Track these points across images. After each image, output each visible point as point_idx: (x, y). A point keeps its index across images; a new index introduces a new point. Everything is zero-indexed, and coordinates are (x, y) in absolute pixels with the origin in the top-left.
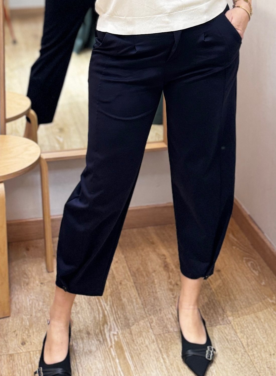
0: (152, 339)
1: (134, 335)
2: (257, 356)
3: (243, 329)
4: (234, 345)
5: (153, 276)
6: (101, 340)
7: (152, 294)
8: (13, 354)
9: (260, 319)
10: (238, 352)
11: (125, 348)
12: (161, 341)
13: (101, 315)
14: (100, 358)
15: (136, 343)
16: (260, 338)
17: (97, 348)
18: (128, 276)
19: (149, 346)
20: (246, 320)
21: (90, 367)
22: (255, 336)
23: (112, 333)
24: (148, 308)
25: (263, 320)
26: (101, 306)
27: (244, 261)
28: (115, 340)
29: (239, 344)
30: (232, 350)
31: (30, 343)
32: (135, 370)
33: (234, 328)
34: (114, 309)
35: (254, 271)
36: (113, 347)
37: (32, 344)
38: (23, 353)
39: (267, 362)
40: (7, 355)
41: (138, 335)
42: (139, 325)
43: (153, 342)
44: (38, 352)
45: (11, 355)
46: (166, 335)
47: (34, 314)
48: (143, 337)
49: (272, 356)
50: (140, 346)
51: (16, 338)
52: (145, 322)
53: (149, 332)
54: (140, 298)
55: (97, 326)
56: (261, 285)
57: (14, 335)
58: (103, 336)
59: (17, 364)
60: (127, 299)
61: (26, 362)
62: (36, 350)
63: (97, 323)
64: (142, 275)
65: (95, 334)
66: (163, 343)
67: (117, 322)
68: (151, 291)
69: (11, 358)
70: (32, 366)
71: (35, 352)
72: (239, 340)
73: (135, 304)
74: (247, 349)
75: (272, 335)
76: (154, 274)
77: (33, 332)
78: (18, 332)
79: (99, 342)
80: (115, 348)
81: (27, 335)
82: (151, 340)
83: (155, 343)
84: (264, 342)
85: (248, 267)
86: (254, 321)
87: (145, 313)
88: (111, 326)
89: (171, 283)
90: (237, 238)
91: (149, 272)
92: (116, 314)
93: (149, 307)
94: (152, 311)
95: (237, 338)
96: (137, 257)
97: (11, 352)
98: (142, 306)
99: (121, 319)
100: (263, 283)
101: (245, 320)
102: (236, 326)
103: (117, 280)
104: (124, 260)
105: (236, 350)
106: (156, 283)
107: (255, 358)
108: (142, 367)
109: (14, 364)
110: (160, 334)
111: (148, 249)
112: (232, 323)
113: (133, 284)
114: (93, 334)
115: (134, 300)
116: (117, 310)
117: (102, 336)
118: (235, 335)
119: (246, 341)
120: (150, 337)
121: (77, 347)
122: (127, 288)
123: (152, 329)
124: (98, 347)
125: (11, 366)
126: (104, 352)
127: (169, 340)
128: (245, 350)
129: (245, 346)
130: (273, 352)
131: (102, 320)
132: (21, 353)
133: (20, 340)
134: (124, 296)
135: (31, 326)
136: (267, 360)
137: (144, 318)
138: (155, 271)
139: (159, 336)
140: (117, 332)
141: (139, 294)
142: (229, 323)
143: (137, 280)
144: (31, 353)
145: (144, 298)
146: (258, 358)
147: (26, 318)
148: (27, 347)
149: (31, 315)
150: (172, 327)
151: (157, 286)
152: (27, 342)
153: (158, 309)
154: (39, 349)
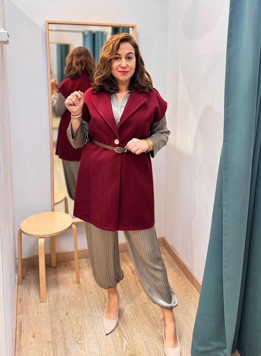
2: (179, 315)
7: (127, 286)
8: (62, 320)
12: (133, 309)
13: (104, 298)
19: (127, 313)
21: (100, 324)
25: (180, 297)
26: (103, 294)
27: (170, 268)
31: (70, 314)
32: (122, 325)
35: (175, 273)
37: (71, 314)
38: (67, 319)
39: (183, 318)
40: (59, 320)
43: (130, 310)
44: (74, 318)
45: (61, 320)
46: (135, 306)
47: (71, 299)
49: (186, 314)
51: (63, 311)
55: (102, 304)
56: (178, 280)
57: (62, 310)
59: (64, 325)
61: (69, 323)
62: (73, 317)
63: (102, 302)
65: (101, 307)
66: (134, 311)
68: (127, 285)
69: (61, 321)
70: (72, 325)
71: (73, 318)
75: (185, 304)
76: (128, 276)
77: (71, 308)
78: (64, 308)
79: (103, 312)
81: (69, 310)
84: (182, 308)
85: (172, 271)
89: (136, 280)
90: (166, 257)
93: (126, 293)
94: (128, 295)
97: (61, 319)
98: (123, 293)
100: (180, 279)
107: (178, 316)
108: (125, 323)
109: (63, 325)
110: (132, 306)
114: (101, 308)
120: (128, 308)
121: (93, 315)
123: (128, 304)
125: (62, 325)
127: (137, 309)
130: (186, 313)
132: (66, 319)
133: (65, 312)
135: (70, 305)
136: (183, 317)
137: (124, 298)
138: (128, 275)
139: (132, 307)
141: (121, 287)
144: (71, 318)
145: (123, 289)
146: (179, 316)
147: (67, 301)
148: (69, 316)
149: (70, 300)
150: (138, 302)
151: (129, 282)
152: (69, 313)
153: (131, 293)
154: (75, 316)
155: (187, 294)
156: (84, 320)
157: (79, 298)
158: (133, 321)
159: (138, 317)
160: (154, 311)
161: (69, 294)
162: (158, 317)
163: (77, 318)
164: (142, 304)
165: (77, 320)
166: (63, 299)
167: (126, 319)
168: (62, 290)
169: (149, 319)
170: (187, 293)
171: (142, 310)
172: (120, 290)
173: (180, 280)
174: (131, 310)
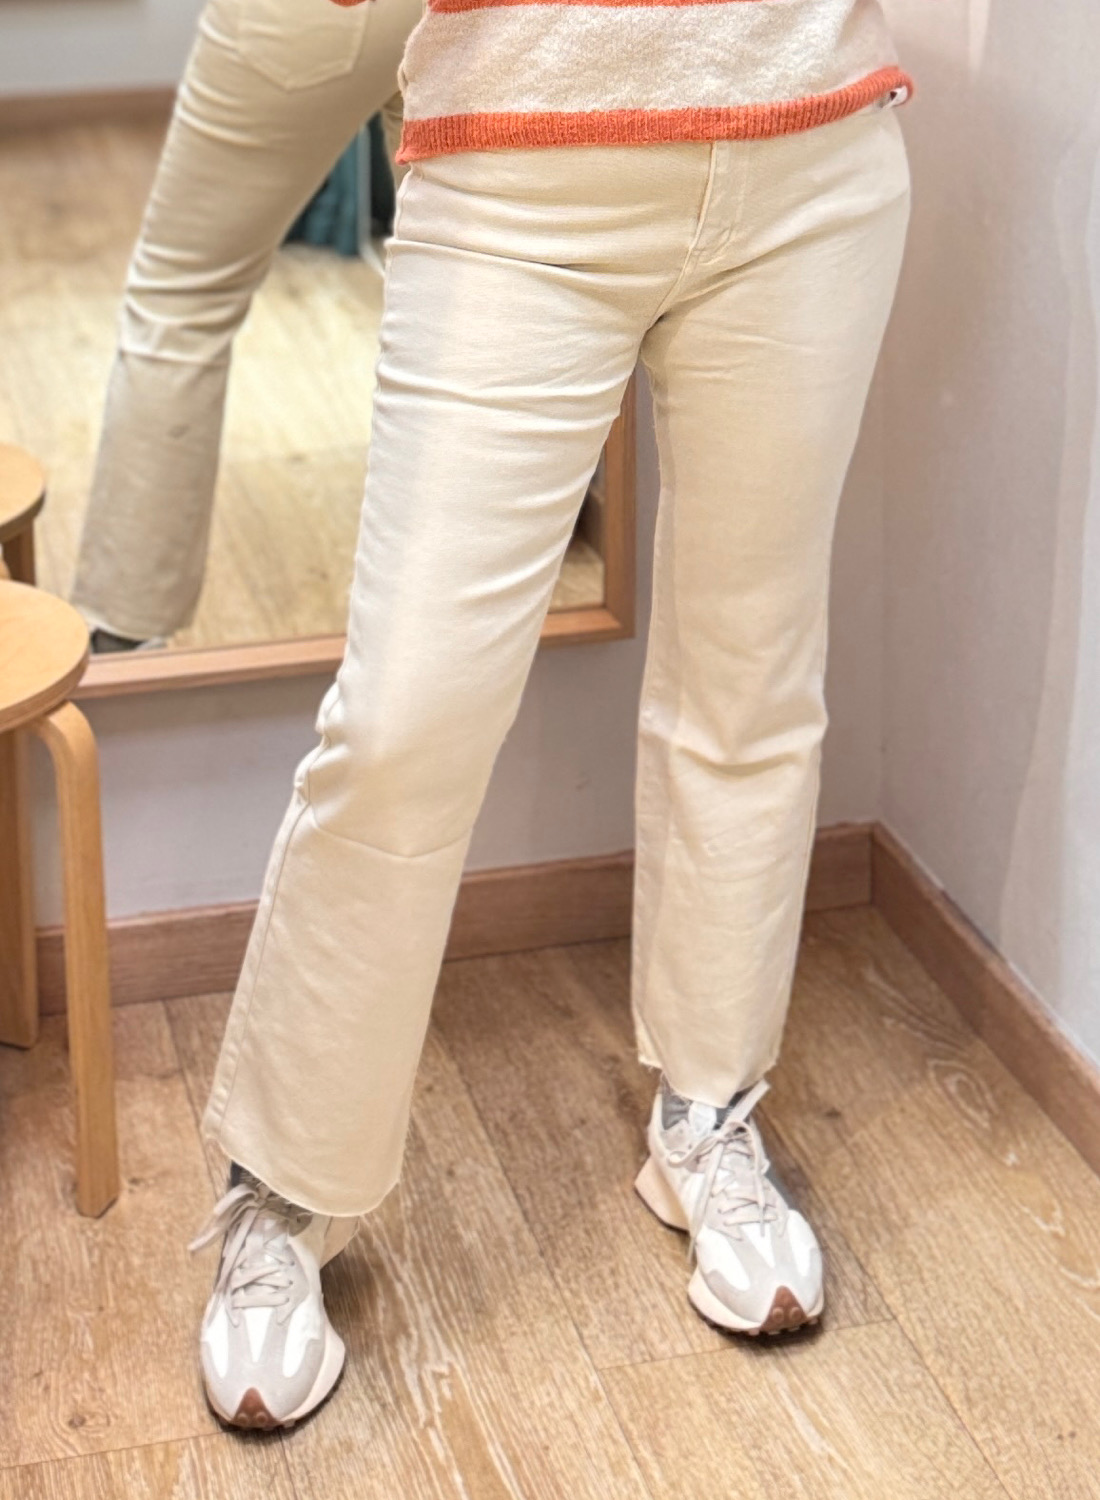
0: (588, 1387)
1: (516, 1376)
2: (1007, 1442)
3: (945, 1342)
4: (914, 1402)
5: (577, 1143)
6: (390, 1399)
7: (577, 1211)
8: (37, 1464)
9: (1010, 1299)
10: (934, 1430)
11: (484, 1427)
12: (627, 1395)
13: (381, 1303)
14: (390, 1469)
15: (526, 1404)
16: (1012, 1371)
17: (372, 1428)
18: (480, 1142)
19: (579, 1418)
20: (956, 1305)
22: (992, 1364)
23: (430, 1367)
24: (564, 1265)
25: (1021, 1306)
26: (379, 1265)
27: (931, 1074)
28: (441, 1399)
29: (935, 1398)
30: (906, 1422)
31: (103, 1421)
33: (911, 1336)
34: (433, 1276)
35: (972, 1112)
36: (438, 1423)
37: (113, 1420)
38: (78, 1460)
39: (1047, 1468)
40: (13, 1469)
41: (531, 1374)
42: (533, 1334)
43: (597, 1398)
44: (136, 1453)
45: (29, 1469)
46: (646, 1369)
47: (112, 1304)
48: (554, 1380)
49: (1067, 1440)
50: (545, 1419)
51: (46, 1400)
52: (557, 1322)
53: (575, 1359)
54: (531, 1230)
55: (367, 1345)
56: (1002, 1164)
57: (36, 1389)
58: (395, 1382)
60: (479, 1233)
62: (127, 1444)
63: (367, 1333)
64: (534, 1137)
66: (636, 1402)
67: (445, 1325)
69: (29, 1479)
71: (124, 1456)
72: (931, 1382)
73: (512, 1253)
74: (966, 1418)
75: (1062, 1358)
76: (578, 1133)
77: (113, 1376)
78: (51, 1376)
79: (378, 1407)
80: (444, 1427)
81: (92, 1389)
82: (586, 1393)
83: (601, 1406)
84: (1032, 1387)
85: (950, 1097)
86: (987, 1307)
87: (557, 1285)
88: (421, 1341)
90: (897, 985)
91: (559, 1127)
92: (442, 1292)
93: (569, 1263)
94: (583, 1279)
95: (923, 1375)
96: (511, 1069)
97: (28, 1457)
98: (541, 1260)
99: (460, 1314)
100: (1012, 1159)
101: (950, 1305)
102: (918, 1327)
103: (434, 1161)
104: (458, 1080)
105: (923, 1421)
106: (589, 1168)
107: (999, 1453)
110: (619, 1369)
111: (551, 1035)
112: (901, 1318)
113: (500, 1174)
115: (509, 1239)
116: (444, 1279)
117: (390, 1382)
118: (915, 1363)
119: (960, 1386)
120: (582, 1383)
122: (479, 1189)
123: (585, 1347)
124: (377, 1428)
126: (401, 1447)
127: (656, 1391)
128: (957, 1421)
129: (957, 1406)
130: (1068, 1428)
131: (385, 1322)
132: (68, 1458)
133: (63, 1408)
134: (467, 1224)
135: (102, 1350)
136: (1047, 1456)
137: (552, 1304)
138: (582, 1122)
139: (618, 1376)
140: (450, 1366)
141: (524, 1212)
142: (888, 1316)
143: (513, 1158)
144: (111, 1456)
145: (546, 1229)
146: (1014, 1451)
147: (82, 1320)
148: (95, 1436)
149: (101, 1309)
150: (664, 1337)
151: (593, 1178)
152: (93, 1416)
153: (605, 1269)
154: (142, 1440)
155: (1073, 1276)
156: (215, 1468)
157: (178, 1298)
158: (629, 1480)
159: (671, 1453)
160: (803, 1408)
161: (93, 1265)
162: (831, 1459)
163: (160, 1456)
164: (698, 1350)
165: (157, 1466)
166: (49, 1300)
167: (572, 1465)
168: (37, 1236)
169: (761, 1473)
170: (1073, 1269)
171: (699, 1401)
172: (518, 1240)
173: (1015, 1167)
174: (609, 1393)
